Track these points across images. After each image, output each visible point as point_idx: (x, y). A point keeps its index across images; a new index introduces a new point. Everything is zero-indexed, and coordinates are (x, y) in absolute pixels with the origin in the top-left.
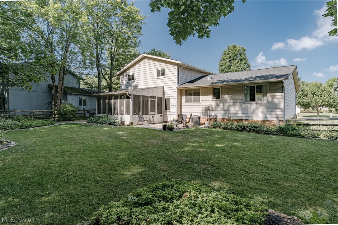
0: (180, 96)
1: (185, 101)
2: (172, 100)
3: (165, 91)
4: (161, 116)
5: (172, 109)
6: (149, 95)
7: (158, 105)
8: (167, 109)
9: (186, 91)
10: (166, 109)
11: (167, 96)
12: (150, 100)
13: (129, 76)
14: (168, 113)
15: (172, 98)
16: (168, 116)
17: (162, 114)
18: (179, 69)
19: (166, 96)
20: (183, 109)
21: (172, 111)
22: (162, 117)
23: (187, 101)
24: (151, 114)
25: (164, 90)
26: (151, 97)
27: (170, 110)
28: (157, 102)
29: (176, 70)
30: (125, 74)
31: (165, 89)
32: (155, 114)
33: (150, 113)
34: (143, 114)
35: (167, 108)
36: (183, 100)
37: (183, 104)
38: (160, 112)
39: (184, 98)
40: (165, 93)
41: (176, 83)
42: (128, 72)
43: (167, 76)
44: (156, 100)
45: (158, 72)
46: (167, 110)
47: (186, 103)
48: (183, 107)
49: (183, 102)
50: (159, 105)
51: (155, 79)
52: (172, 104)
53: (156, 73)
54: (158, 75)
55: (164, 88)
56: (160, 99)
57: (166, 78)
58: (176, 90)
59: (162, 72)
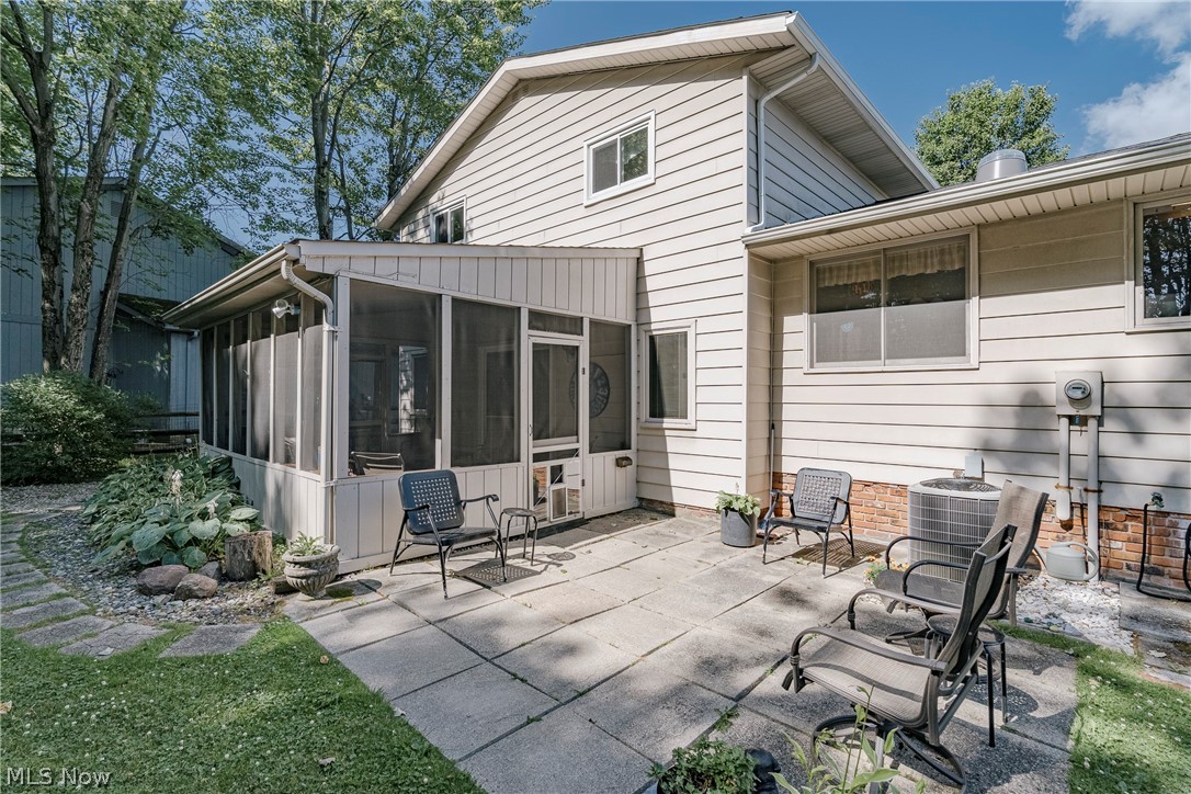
0: (764, 315)
1: (805, 355)
2: (704, 342)
3: (651, 284)
4: (620, 463)
5: (704, 413)
6: (527, 303)
7: (599, 379)
8: (662, 415)
9: (817, 268)
10: (657, 410)
11: (662, 319)
12: (528, 339)
13: (440, 220)
14: (672, 445)
15: (703, 325)
16: (673, 462)
17: (625, 446)
18: (762, 103)
19: (655, 315)
20: (788, 412)
21: (703, 429)
22: (631, 469)
23: (824, 351)
24: (538, 458)
25: (639, 278)
26: (540, 320)
27: (690, 422)
28: (593, 365)
29: (742, 104)
30: (420, 214)
31: (649, 268)
32: (574, 453)
33: (528, 445)
34: (459, 458)
35: (667, 409)
36: (788, 342)
37: (788, 377)
38: (611, 437)
39: (798, 328)
40: (653, 299)
41: (741, 212)
42: (433, 199)
43: (663, 168)
44: (583, 342)
45: (603, 156)
46: (668, 422)
47: (820, 367)
48: (788, 395)
49: (788, 359)
50: (607, 385)
51: (582, 212)
52: (704, 377)
53: (587, 169)
54: (603, 178)
55: (639, 261)
56: (613, 340)
57: (661, 185)
58: (742, 267)
59: (627, 151)
